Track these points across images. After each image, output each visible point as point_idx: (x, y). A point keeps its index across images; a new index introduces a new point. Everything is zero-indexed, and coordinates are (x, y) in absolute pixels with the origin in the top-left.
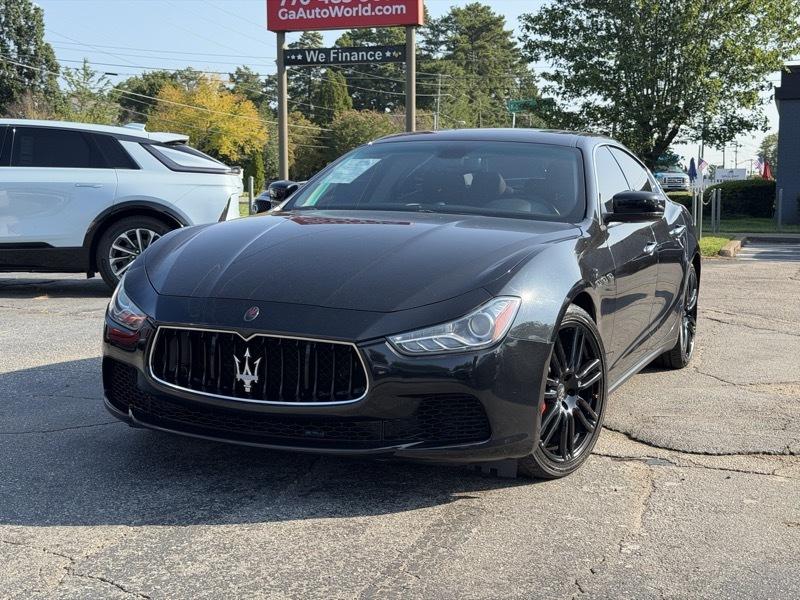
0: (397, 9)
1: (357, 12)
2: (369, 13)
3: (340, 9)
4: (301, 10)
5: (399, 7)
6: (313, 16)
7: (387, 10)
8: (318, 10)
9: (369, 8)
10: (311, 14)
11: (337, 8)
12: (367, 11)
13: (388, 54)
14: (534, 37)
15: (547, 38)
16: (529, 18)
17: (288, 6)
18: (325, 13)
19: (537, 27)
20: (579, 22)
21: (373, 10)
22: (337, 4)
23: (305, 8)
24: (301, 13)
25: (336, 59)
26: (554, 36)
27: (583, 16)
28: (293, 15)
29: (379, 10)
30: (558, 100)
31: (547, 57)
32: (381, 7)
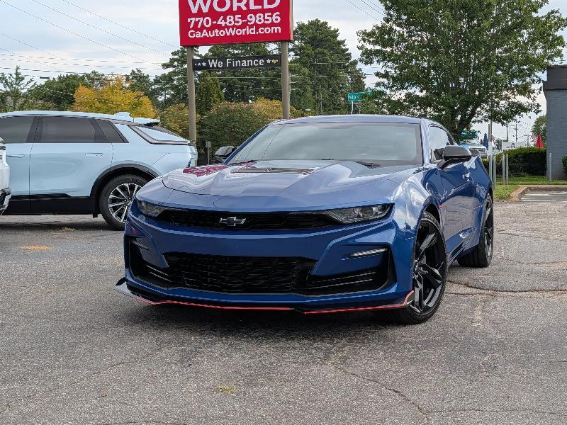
0: (274, 30)
1: (246, 32)
2: (254, 33)
3: (233, 30)
4: (205, 31)
5: (276, 28)
6: (213, 35)
7: (268, 30)
8: (217, 31)
9: (254, 29)
10: (212, 34)
11: (231, 29)
12: (252, 31)
13: (269, 61)
14: (369, 47)
15: (378, 47)
16: (364, 33)
17: (195, 28)
18: (222, 33)
19: (371, 40)
20: (401, 36)
21: (257, 30)
22: (231, 27)
23: (208, 29)
24: (205, 33)
25: (230, 65)
26: (384, 46)
27: (404, 31)
28: (198, 35)
29: (262, 31)
30: (388, 92)
31: (378, 61)
32: (263, 28)
